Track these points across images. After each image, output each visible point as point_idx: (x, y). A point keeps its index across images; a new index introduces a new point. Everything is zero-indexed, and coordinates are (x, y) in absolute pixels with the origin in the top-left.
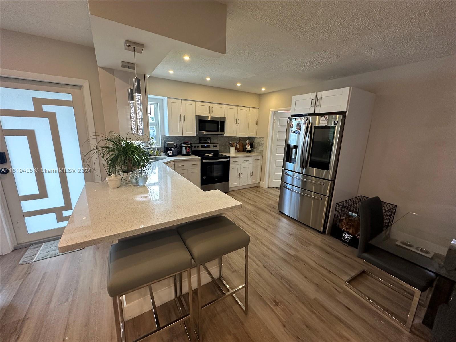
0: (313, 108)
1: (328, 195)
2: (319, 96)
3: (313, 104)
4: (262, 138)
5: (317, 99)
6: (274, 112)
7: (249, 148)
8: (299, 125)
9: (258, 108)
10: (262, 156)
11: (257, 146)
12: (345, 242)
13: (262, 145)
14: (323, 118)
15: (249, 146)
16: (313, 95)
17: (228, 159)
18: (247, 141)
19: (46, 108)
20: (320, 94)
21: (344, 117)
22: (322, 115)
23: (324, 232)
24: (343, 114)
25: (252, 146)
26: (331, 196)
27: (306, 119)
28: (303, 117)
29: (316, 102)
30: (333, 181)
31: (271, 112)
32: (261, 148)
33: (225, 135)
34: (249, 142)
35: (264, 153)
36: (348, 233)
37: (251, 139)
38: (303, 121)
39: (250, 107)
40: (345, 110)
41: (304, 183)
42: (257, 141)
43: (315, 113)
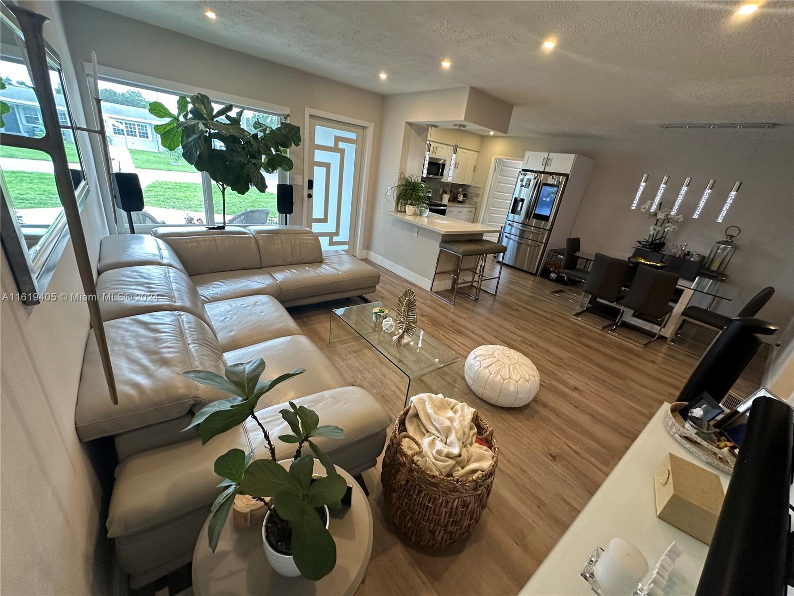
0: (543, 167)
1: (544, 242)
2: (550, 157)
3: (544, 163)
4: (479, 187)
5: (548, 159)
6: (496, 159)
7: (461, 198)
8: (529, 180)
9: (478, 152)
10: (476, 208)
11: (471, 196)
12: (551, 280)
13: (477, 195)
14: (551, 177)
15: (462, 196)
16: (546, 155)
17: (445, 208)
18: (460, 190)
19: (341, 145)
20: (552, 155)
21: (567, 179)
22: (551, 174)
23: (535, 275)
24: (567, 175)
25: (465, 195)
26: (546, 244)
27: (536, 175)
28: (534, 173)
29: (547, 162)
30: (550, 230)
31: (493, 159)
32: (475, 199)
33: (442, 180)
34: (462, 191)
35: (478, 205)
36: (555, 273)
37: (465, 187)
38: (533, 177)
39: (470, 150)
40: (569, 173)
41: (522, 232)
42: (471, 190)
43: (545, 171)
